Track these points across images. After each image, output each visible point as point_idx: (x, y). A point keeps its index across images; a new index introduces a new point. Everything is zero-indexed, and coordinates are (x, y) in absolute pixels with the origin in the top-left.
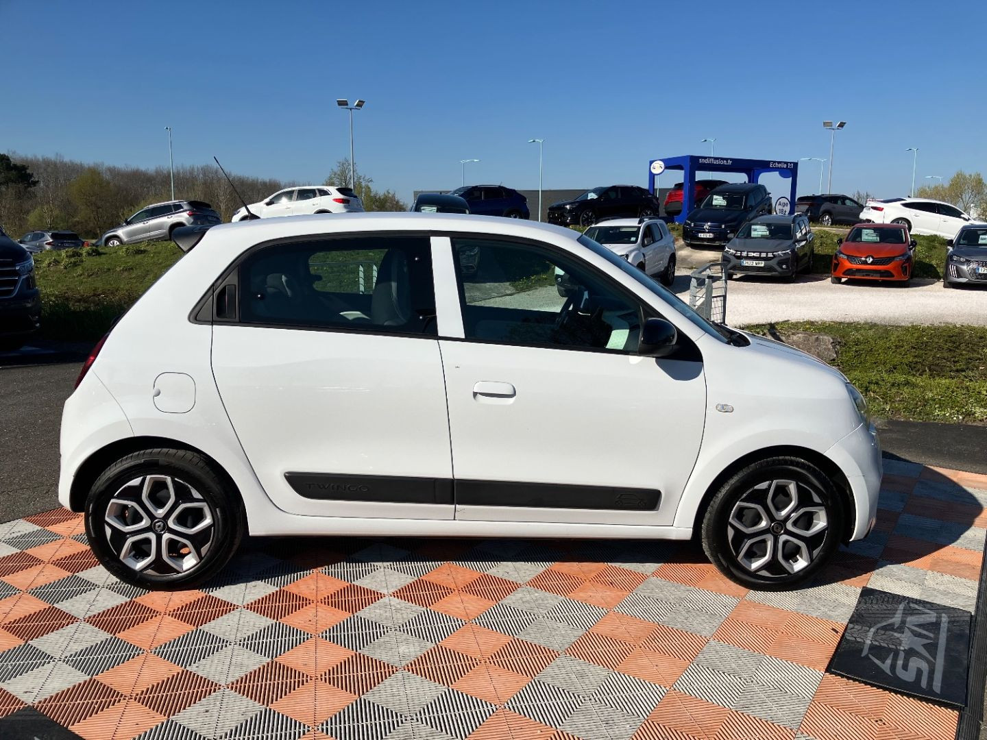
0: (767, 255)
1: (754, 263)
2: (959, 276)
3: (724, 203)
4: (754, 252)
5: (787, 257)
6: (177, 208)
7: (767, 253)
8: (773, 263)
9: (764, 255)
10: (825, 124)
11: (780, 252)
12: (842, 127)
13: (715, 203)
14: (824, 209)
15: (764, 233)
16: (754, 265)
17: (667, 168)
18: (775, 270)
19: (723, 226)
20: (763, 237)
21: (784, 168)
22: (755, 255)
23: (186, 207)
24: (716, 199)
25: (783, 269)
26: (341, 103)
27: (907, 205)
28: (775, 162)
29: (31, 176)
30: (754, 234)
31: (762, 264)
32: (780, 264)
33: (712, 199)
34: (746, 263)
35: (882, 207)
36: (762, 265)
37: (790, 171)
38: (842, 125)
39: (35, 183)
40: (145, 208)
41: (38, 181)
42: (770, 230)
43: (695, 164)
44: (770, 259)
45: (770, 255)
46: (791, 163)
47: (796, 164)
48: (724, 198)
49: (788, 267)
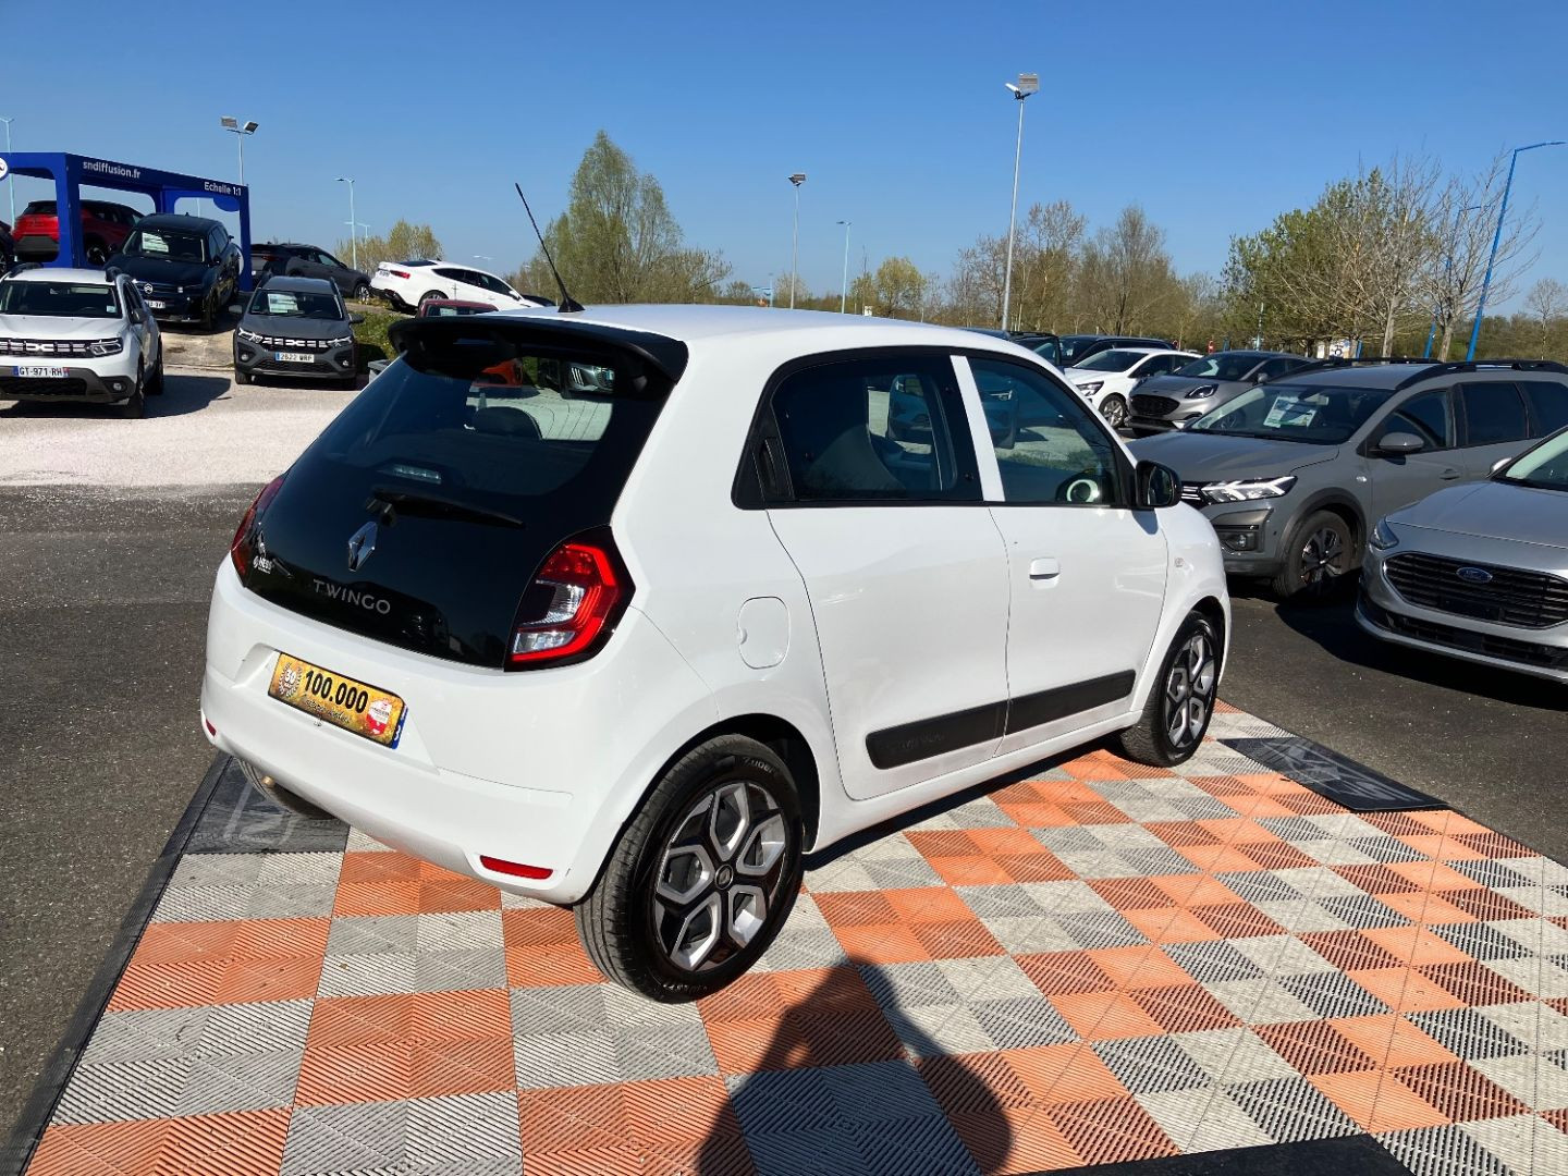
0: (317, 344)
1: (296, 358)
2: (586, 383)
3: (163, 247)
4: (295, 339)
5: (346, 348)
7: (317, 340)
8: (329, 357)
9: (312, 344)
10: (225, 122)
11: (336, 340)
12: (253, 130)
13: (145, 245)
14: (293, 267)
15: (291, 308)
16: (299, 360)
17: (12, 170)
18: (333, 370)
19: (181, 290)
20: (290, 313)
21: (227, 194)
22: (297, 343)
24: (147, 240)
25: (343, 366)
27: (440, 272)
28: (211, 182)
30: (273, 308)
31: (311, 359)
32: (339, 358)
33: (139, 240)
34: (282, 356)
35: (408, 272)
36: (312, 361)
37: (236, 199)
38: (252, 127)
42: (299, 304)
43: (75, 170)
44: (323, 351)
45: (322, 345)
46: (237, 187)
47: (245, 190)
48: (164, 239)
49: (350, 364)
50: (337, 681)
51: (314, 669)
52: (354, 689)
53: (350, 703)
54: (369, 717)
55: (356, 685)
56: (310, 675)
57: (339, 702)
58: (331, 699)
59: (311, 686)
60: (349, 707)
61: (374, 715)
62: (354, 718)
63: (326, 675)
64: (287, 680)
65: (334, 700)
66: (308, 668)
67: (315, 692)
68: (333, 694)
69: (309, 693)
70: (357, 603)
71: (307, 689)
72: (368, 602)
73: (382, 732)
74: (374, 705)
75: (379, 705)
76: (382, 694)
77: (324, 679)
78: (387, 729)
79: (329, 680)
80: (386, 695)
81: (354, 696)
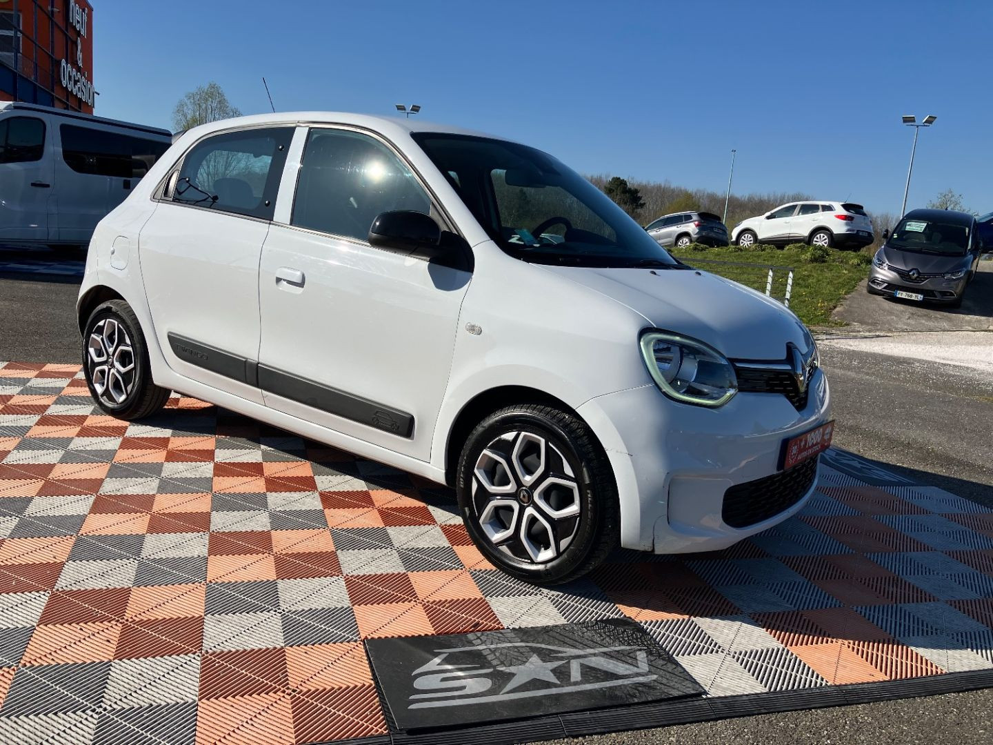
6: (688, 218)
23: (695, 218)
26: (906, 120)
29: (640, 198)
39: (642, 205)
40: (662, 218)
41: (645, 204)
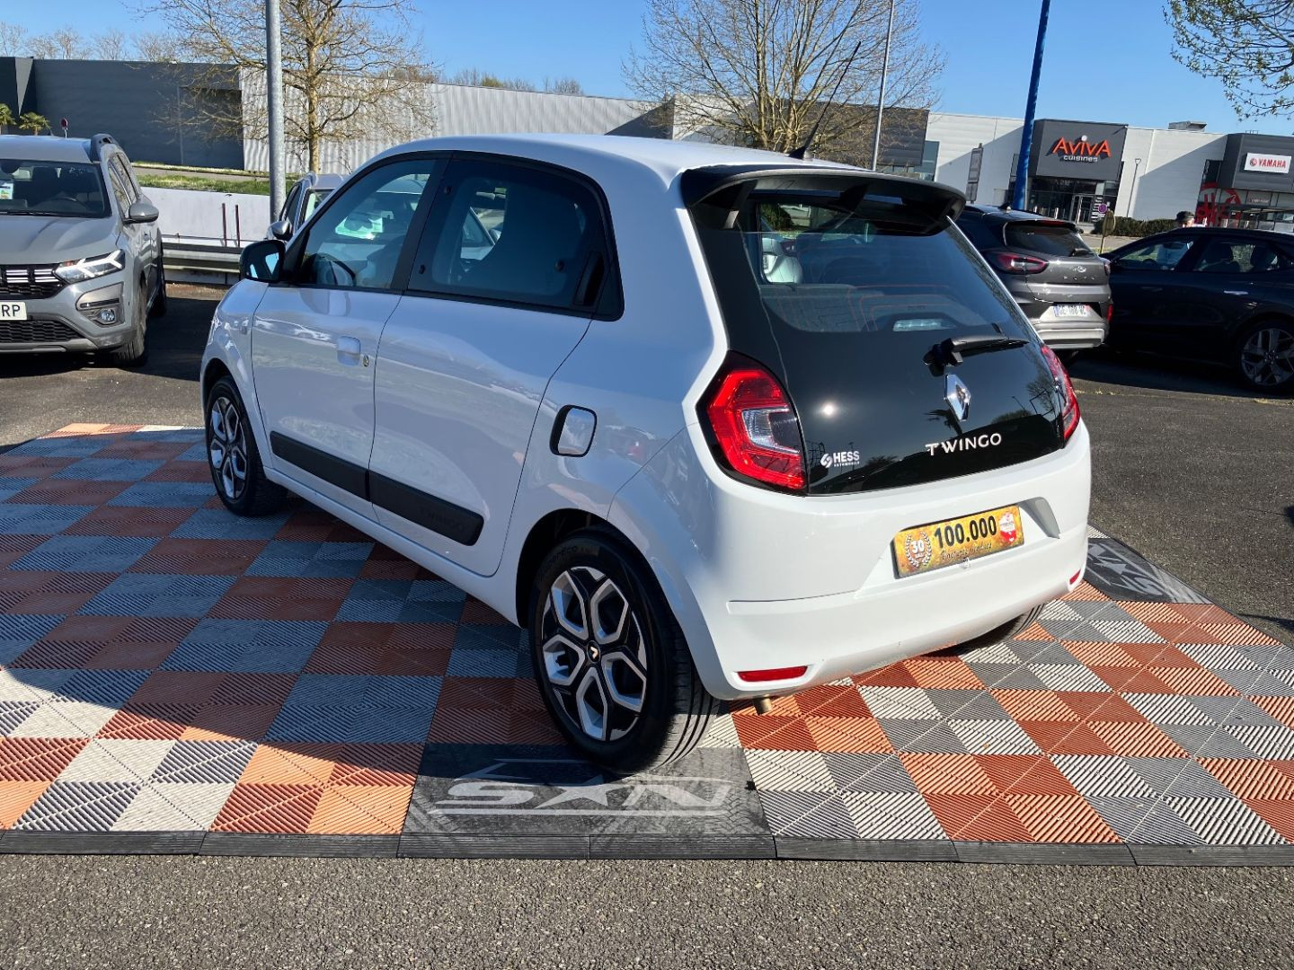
50: (965, 523)
51: (939, 526)
52: (982, 520)
53: (984, 532)
54: (1003, 533)
55: (981, 516)
56: (938, 533)
57: (975, 538)
58: (968, 539)
59: (944, 540)
60: (984, 536)
61: (1005, 529)
62: (993, 542)
63: (953, 524)
64: (915, 551)
65: (971, 539)
66: (933, 528)
67: (951, 544)
68: (967, 534)
69: (946, 547)
70: (974, 446)
71: (941, 545)
72: (984, 441)
73: (1015, 537)
74: (1001, 522)
75: (1004, 520)
76: (1002, 510)
77: (953, 528)
78: (1017, 532)
79: (959, 526)
80: (1005, 509)
81: (983, 526)
